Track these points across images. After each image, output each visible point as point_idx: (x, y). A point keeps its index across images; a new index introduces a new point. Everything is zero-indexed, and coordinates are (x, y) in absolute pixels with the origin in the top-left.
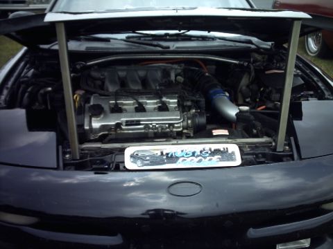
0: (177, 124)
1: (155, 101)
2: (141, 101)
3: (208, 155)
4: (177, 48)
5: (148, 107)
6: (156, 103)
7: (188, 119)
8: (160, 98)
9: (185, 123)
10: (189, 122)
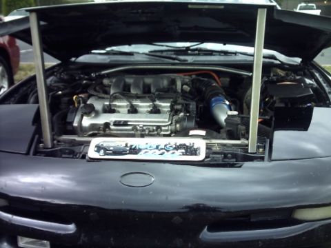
0: (164, 126)
1: (148, 104)
2: (134, 103)
3: (171, 148)
4: (195, 61)
5: (140, 109)
6: (149, 106)
7: (177, 122)
8: (153, 101)
9: (173, 127)
10: (178, 125)
